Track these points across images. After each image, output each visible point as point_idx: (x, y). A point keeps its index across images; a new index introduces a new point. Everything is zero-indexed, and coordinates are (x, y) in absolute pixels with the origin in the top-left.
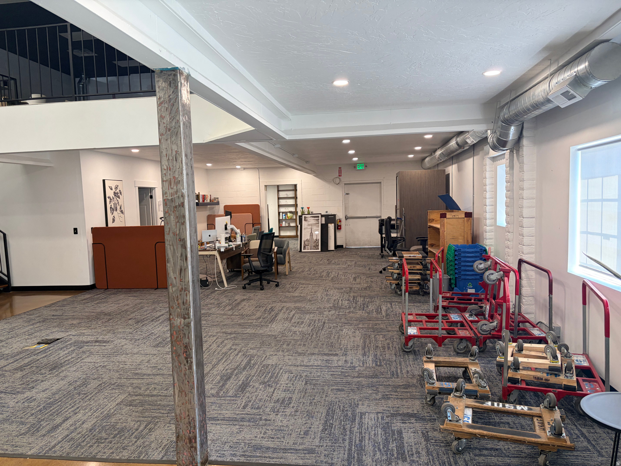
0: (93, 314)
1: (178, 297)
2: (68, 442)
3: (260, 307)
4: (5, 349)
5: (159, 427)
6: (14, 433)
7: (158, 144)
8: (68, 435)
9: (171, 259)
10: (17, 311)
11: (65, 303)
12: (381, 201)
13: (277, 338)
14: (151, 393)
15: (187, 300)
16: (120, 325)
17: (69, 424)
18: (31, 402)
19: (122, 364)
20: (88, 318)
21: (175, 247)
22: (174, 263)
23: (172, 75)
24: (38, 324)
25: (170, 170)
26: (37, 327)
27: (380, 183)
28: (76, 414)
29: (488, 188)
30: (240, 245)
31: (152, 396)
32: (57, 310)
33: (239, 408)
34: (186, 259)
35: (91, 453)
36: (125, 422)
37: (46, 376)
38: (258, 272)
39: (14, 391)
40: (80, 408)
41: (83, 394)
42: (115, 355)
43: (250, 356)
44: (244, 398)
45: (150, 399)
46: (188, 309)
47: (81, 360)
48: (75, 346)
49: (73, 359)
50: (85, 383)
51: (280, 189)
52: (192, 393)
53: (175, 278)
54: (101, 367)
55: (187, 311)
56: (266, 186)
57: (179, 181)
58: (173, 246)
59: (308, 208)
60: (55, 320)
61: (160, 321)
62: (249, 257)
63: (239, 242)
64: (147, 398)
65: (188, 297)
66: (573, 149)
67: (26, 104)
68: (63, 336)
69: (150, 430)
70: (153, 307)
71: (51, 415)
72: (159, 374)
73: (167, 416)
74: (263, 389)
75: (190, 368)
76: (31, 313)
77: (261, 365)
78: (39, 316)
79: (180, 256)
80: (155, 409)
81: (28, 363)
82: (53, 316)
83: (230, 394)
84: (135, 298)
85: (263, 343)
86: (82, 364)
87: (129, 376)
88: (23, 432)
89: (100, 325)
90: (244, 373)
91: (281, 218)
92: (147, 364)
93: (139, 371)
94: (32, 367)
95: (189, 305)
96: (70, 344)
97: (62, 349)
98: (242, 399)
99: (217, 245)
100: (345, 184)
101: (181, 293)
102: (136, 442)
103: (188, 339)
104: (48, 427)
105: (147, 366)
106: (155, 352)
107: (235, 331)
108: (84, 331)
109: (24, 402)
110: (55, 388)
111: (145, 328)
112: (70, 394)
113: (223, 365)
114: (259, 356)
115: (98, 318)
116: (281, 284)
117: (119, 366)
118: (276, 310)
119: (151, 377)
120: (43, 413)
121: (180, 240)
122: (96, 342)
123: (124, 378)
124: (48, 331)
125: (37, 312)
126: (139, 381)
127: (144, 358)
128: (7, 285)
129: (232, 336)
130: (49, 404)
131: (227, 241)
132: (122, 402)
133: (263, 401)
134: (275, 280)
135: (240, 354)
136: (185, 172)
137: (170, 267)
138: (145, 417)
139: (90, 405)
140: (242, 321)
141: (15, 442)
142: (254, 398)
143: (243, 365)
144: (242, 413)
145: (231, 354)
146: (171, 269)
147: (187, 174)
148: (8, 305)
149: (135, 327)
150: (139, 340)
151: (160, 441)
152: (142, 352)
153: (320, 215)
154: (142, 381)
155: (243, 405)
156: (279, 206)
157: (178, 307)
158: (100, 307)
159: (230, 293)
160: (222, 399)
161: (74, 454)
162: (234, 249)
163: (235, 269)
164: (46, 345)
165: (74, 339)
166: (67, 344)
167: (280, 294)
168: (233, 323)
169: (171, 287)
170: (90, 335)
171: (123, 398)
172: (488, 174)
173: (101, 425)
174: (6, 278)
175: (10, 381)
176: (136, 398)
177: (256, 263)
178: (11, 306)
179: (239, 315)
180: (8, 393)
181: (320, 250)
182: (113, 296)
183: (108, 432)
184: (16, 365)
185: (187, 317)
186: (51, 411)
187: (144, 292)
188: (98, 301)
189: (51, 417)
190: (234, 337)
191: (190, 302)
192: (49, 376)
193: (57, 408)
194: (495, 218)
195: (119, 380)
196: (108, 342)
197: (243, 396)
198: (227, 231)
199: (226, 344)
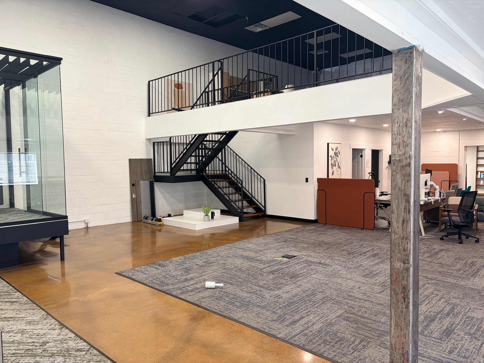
0: (316, 242)
1: (399, 243)
2: (304, 336)
3: (459, 260)
4: (263, 257)
5: (371, 346)
6: (270, 319)
7: (391, 112)
8: (303, 331)
9: (396, 211)
10: (269, 232)
11: (298, 230)
13: (481, 293)
14: (363, 315)
15: (407, 248)
16: (336, 253)
17: (304, 322)
18: (279, 299)
19: (339, 285)
20: (314, 245)
21: (400, 202)
22: (397, 214)
23: (409, 53)
24: (282, 243)
25: (400, 135)
26: (281, 245)
28: (308, 315)
30: (438, 200)
31: (364, 317)
32: (293, 235)
33: (444, 351)
34: (409, 212)
35: (320, 350)
36: (343, 333)
37: (288, 282)
38: (457, 226)
39: (269, 288)
40: (311, 312)
41: (312, 302)
42: (333, 277)
43: (452, 304)
44: (449, 343)
45: (362, 319)
46: (408, 255)
47: (310, 275)
48: (305, 264)
49: (305, 273)
50: (313, 294)
51: (480, 149)
52: (407, 330)
53: (398, 227)
54: (324, 284)
55: (407, 257)
56: (466, 147)
57: (408, 144)
58: (398, 200)
60: (292, 242)
61: (367, 256)
62: (449, 211)
63: (437, 197)
64: (360, 319)
65: (409, 245)
67: (283, 92)
68: (298, 255)
69: (364, 346)
70: (361, 244)
71: (292, 312)
72: (369, 301)
73: (378, 339)
74: (469, 340)
75: (407, 307)
76: (277, 234)
77: (465, 315)
78: (283, 237)
79: (404, 208)
80: (366, 330)
81: (277, 270)
82: (291, 238)
83: (435, 335)
84: (346, 234)
85: (465, 295)
86: (311, 279)
87: (345, 296)
88: (275, 319)
89: (322, 251)
90: (448, 319)
91: (479, 177)
92: (358, 289)
93: (352, 294)
94: (279, 273)
95: (410, 252)
96: (303, 262)
97: (297, 264)
98: (447, 343)
101: (402, 241)
102: (353, 353)
103: (406, 282)
104: (290, 321)
105: (358, 292)
106: (364, 281)
107: (436, 278)
108: (311, 254)
109: (275, 298)
110: (294, 292)
111: (355, 260)
112: (304, 299)
113: (426, 306)
114: (462, 306)
115: (320, 246)
116: (481, 241)
117: (337, 286)
118: (478, 266)
119: (362, 301)
120: (286, 309)
121: (405, 195)
122: (320, 263)
123: (341, 297)
124: (288, 249)
125: (281, 234)
126: (353, 302)
127: (355, 284)
128: (263, 213)
129: (433, 281)
130: (290, 303)
131: (427, 196)
132: (340, 315)
133: (470, 352)
134: (474, 236)
135: (442, 300)
136: (413, 137)
137: (393, 217)
138: (359, 334)
139: (318, 312)
140: (442, 270)
141: (270, 325)
142: (460, 346)
143: (446, 312)
144: (448, 357)
145: (433, 298)
146: (395, 219)
147: (415, 138)
148: (263, 226)
149: (348, 258)
150: (351, 268)
151: (373, 359)
152: (354, 279)
154: (355, 303)
155: (448, 349)
156: (478, 165)
157: (399, 252)
158: (321, 237)
159: (427, 241)
160: (427, 338)
161: (308, 347)
162: (433, 203)
163: (431, 221)
164: (287, 259)
165: (305, 258)
166: (301, 261)
167: (480, 250)
168: (432, 269)
169: (393, 234)
170: (315, 258)
171: (341, 313)
173: (326, 330)
174: (263, 209)
175: (266, 280)
176: (351, 316)
177: (456, 218)
178: (265, 228)
179: (439, 263)
180: (265, 288)
182: (330, 230)
183: (332, 337)
184: (269, 269)
185: (407, 262)
186: (292, 308)
187: (353, 230)
188: (319, 233)
189: (292, 313)
190: (435, 283)
191: (410, 250)
192: (290, 282)
193: (296, 308)
195: (338, 297)
196: (328, 265)
197: (448, 341)
198: (427, 187)
199: (427, 287)
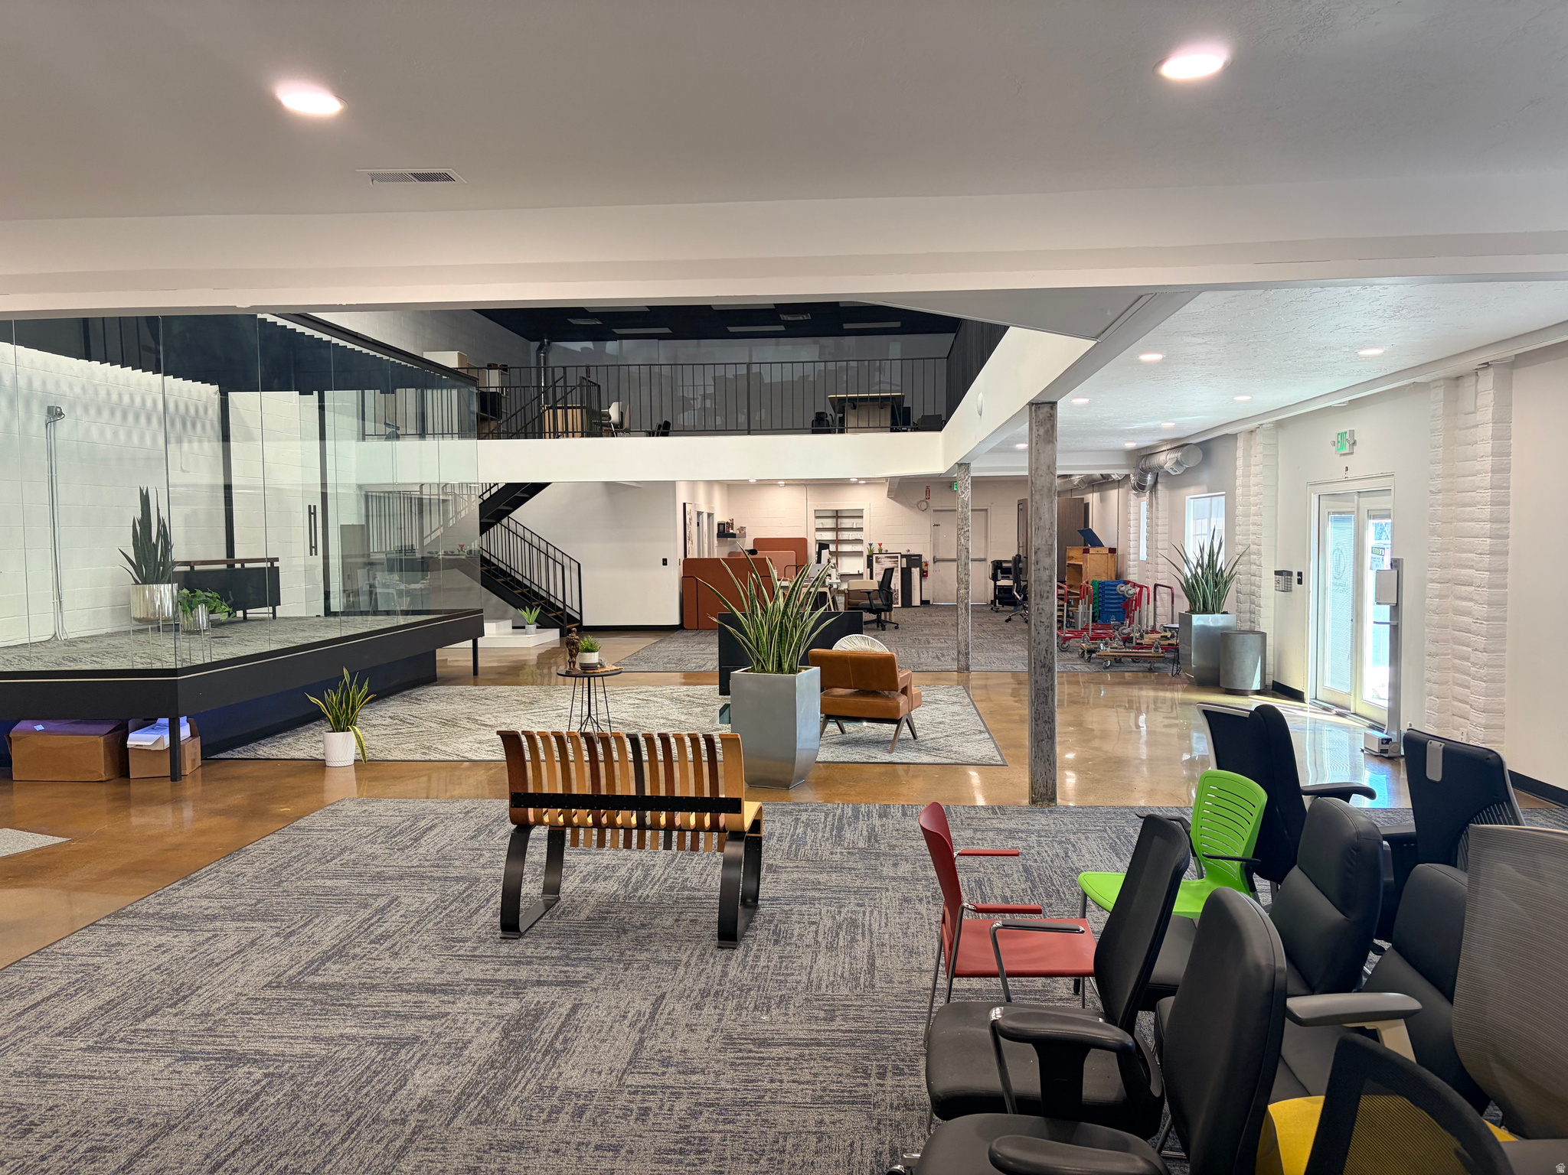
12: (986, 537)
27: (986, 510)
29: (1132, 523)
38: (878, 612)
56: (817, 511)
59: (880, 545)
66: (1187, 498)
99: (828, 581)
100: (934, 511)
128: (578, 624)
153: (899, 555)
172: (1132, 510)
174: (577, 617)
177: (877, 601)
181: (900, 605)
194: (1138, 553)
